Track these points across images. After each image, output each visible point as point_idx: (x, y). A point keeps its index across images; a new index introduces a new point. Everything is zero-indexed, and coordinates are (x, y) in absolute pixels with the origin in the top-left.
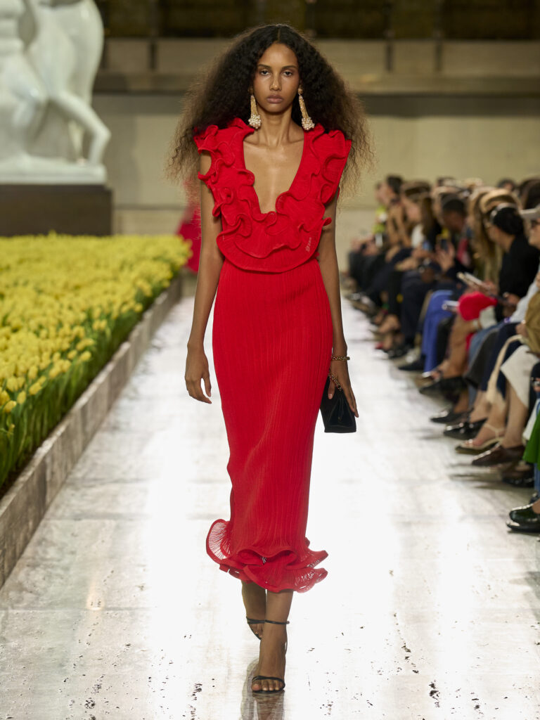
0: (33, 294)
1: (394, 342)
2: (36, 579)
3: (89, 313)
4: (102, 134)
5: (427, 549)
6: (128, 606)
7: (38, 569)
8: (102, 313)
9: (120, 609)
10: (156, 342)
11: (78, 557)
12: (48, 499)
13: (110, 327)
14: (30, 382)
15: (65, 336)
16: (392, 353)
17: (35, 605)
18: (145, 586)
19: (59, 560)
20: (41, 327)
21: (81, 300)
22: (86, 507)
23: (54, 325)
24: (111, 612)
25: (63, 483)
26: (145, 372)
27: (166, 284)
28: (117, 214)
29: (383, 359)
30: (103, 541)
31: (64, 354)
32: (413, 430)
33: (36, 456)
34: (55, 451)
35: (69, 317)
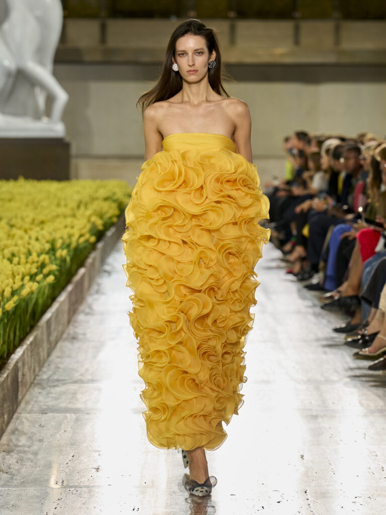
0: (7, 228)
1: (302, 268)
2: (11, 462)
3: (53, 243)
4: (62, 96)
5: (331, 437)
6: (87, 484)
7: (11, 454)
8: (63, 244)
9: (80, 487)
10: (107, 268)
11: (44, 444)
12: (20, 397)
13: (69, 255)
14: (5, 300)
15: (33, 262)
16: (300, 277)
17: (10, 484)
18: (100, 468)
19: (29, 447)
20: (13, 255)
21: (46, 233)
22: (51, 403)
23: (24, 254)
24: (72, 489)
25: (32, 383)
26: (97, 292)
27: (115, 220)
28: (74, 162)
29: (292, 281)
30: (65, 431)
31: (32, 277)
32: (318, 340)
33: (9, 361)
34: (26, 356)
35: (36, 247)
